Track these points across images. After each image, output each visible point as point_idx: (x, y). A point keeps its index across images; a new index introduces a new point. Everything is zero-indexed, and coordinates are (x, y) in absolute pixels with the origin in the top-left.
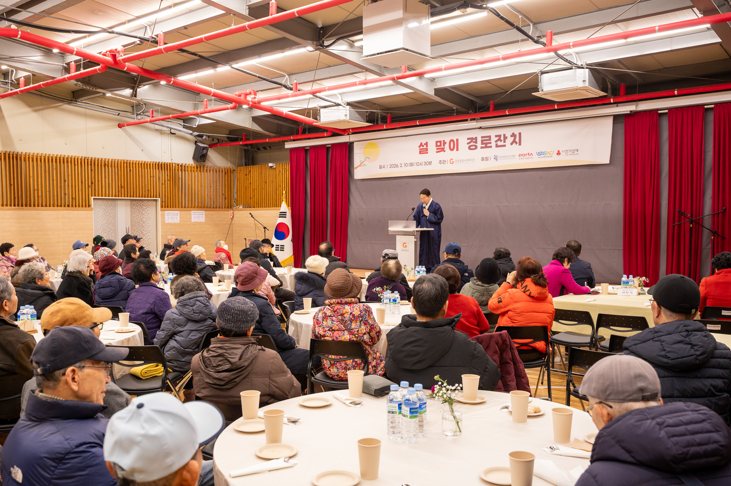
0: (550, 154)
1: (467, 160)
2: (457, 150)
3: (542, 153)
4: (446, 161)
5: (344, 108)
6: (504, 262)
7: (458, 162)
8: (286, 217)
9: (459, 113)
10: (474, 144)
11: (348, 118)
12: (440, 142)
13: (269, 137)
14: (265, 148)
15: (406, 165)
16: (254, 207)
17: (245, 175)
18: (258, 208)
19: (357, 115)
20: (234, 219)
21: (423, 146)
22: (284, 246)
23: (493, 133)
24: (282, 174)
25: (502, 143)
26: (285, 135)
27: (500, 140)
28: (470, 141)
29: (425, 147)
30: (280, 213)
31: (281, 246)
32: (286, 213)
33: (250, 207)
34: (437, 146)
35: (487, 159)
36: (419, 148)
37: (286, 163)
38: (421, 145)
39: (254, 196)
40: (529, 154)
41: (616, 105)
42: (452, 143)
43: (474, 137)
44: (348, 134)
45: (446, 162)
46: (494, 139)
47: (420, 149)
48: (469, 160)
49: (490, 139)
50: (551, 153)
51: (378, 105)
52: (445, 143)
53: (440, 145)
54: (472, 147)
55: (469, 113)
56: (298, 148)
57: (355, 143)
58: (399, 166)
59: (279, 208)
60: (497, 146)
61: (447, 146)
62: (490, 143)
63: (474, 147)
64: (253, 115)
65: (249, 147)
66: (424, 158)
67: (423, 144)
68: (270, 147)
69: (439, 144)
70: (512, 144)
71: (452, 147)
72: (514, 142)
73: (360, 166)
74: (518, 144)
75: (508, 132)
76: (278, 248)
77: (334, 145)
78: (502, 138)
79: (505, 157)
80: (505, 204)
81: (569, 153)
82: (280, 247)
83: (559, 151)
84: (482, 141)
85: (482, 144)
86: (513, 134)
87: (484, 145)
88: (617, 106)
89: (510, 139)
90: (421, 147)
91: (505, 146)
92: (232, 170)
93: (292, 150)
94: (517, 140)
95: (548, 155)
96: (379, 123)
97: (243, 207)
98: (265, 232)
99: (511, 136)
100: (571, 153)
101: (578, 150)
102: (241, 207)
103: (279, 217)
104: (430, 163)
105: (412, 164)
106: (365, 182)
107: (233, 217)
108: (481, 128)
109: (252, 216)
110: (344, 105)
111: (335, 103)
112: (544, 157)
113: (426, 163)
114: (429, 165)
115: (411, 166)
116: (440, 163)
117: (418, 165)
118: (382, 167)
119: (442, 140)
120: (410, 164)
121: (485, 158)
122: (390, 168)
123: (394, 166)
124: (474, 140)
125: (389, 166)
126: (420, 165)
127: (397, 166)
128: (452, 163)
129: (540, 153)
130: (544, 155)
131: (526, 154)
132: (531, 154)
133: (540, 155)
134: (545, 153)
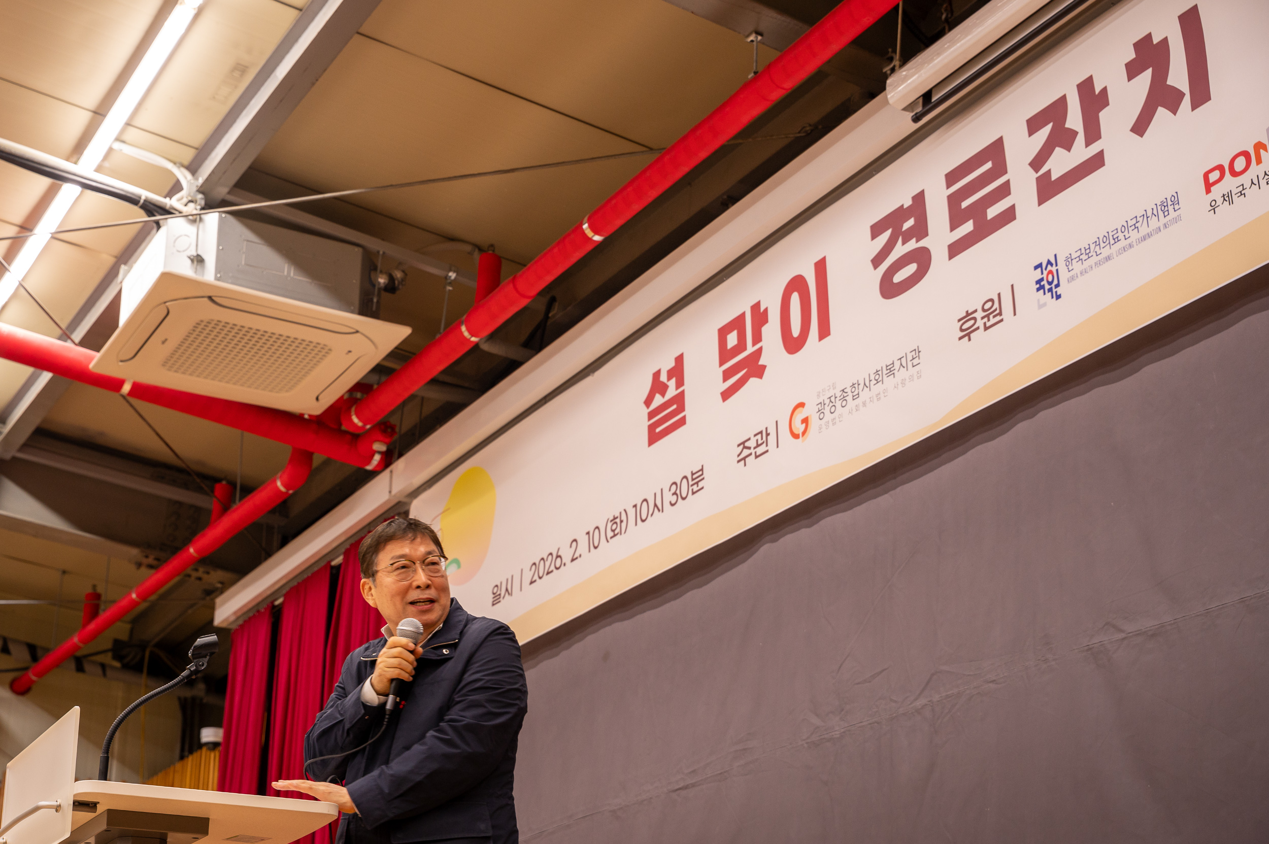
1: (878, 376)
2: (825, 331)
4: (772, 431)
5: (194, 225)
7: (833, 410)
10: (912, 245)
12: (739, 322)
15: (592, 539)
21: (664, 391)
23: (1011, 116)
25: (1080, 152)
27: (1060, 138)
28: (886, 236)
29: (671, 390)
34: (725, 355)
35: (993, 312)
36: (646, 412)
38: (658, 387)
42: (795, 298)
43: (908, 203)
45: (772, 439)
46: (1021, 152)
47: (650, 416)
48: (890, 370)
49: (1000, 168)
52: (760, 319)
53: (741, 346)
58: (568, 554)
60: (1048, 189)
61: (772, 333)
62: (1005, 191)
63: (912, 268)
66: (669, 458)
67: (663, 378)
69: (733, 340)
70: (1142, 125)
71: (796, 331)
72: (1156, 98)
74: (1186, 101)
75: (1108, 51)
77: (351, 549)
78: (1074, 120)
79: (1111, 239)
84: (954, 203)
85: (957, 220)
86: (1144, 44)
87: (968, 227)
89: (1127, 100)
90: (658, 402)
91: (1097, 161)
94: (1178, 74)
99: (1133, 70)
104: (697, 478)
105: (617, 525)
113: (678, 492)
114: (693, 493)
115: (615, 535)
116: (744, 459)
117: (644, 516)
118: (503, 592)
119: (746, 305)
120: (609, 526)
121: (979, 314)
122: (531, 583)
123: (547, 565)
124: (909, 223)
125: (527, 577)
126: (651, 511)
127: (558, 562)
128: (804, 433)
131: (1258, 147)
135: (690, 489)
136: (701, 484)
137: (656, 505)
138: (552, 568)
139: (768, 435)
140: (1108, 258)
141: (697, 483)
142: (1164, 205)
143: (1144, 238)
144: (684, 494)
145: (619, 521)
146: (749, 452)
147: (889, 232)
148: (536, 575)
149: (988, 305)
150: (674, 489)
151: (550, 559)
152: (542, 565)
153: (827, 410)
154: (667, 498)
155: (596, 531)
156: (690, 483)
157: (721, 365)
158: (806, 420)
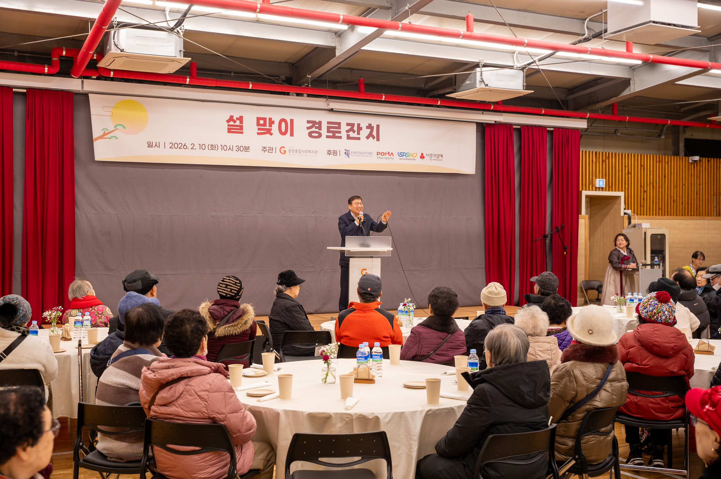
0: (413, 156)
1: (306, 151)
2: (292, 134)
3: (404, 154)
4: (274, 148)
7: (293, 152)
10: (317, 130)
12: (264, 119)
15: (202, 147)
21: (235, 122)
23: (344, 120)
25: (355, 135)
27: (352, 130)
28: (311, 125)
29: (238, 123)
34: (258, 124)
35: (335, 153)
36: (227, 124)
38: (231, 119)
40: (389, 153)
42: (283, 124)
43: (317, 121)
45: (274, 150)
46: (344, 128)
47: (229, 125)
48: (310, 152)
49: (339, 127)
50: (414, 155)
52: (272, 122)
53: (265, 124)
57: (97, 96)
58: (189, 146)
60: (349, 137)
61: (275, 127)
62: (340, 132)
63: (317, 135)
66: (235, 139)
67: (235, 118)
69: (261, 122)
70: (368, 137)
71: (283, 130)
72: (370, 135)
73: (101, 137)
74: (376, 139)
75: (364, 122)
78: (355, 128)
79: (360, 153)
81: (433, 158)
83: (422, 154)
84: (328, 128)
85: (328, 131)
86: (370, 125)
87: (331, 134)
88: (483, 114)
89: (365, 132)
90: (232, 123)
91: (359, 139)
94: (375, 133)
95: (411, 157)
99: (367, 127)
100: (435, 158)
101: (442, 155)
104: (247, 149)
105: (213, 147)
108: (332, 110)
112: (406, 159)
113: (239, 148)
115: (212, 149)
116: (264, 151)
117: (225, 149)
118: (154, 145)
119: (267, 117)
120: (210, 146)
121: (332, 152)
122: (170, 148)
123: (179, 146)
124: (317, 126)
125: (168, 146)
126: (228, 149)
127: (185, 147)
128: (284, 153)
129: (402, 154)
130: (406, 157)
131: (386, 153)
132: (392, 153)
133: (401, 155)
134: (407, 154)
135: (244, 150)
136: (248, 150)
137: (230, 148)
138: (182, 147)
139: (272, 149)
140: (359, 156)
141: (247, 150)
142: (370, 153)
143: (366, 156)
144: (242, 150)
145: (214, 146)
146: (266, 150)
147: (312, 124)
148: (173, 147)
149: (334, 151)
150: (237, 147)
151: (181, 145)
152: (176, 145)
153: (291, 152)
154: (235, 148)
155: (203, 145)
156: (244, 148)
157: (257, 126)
158: (285, 151)
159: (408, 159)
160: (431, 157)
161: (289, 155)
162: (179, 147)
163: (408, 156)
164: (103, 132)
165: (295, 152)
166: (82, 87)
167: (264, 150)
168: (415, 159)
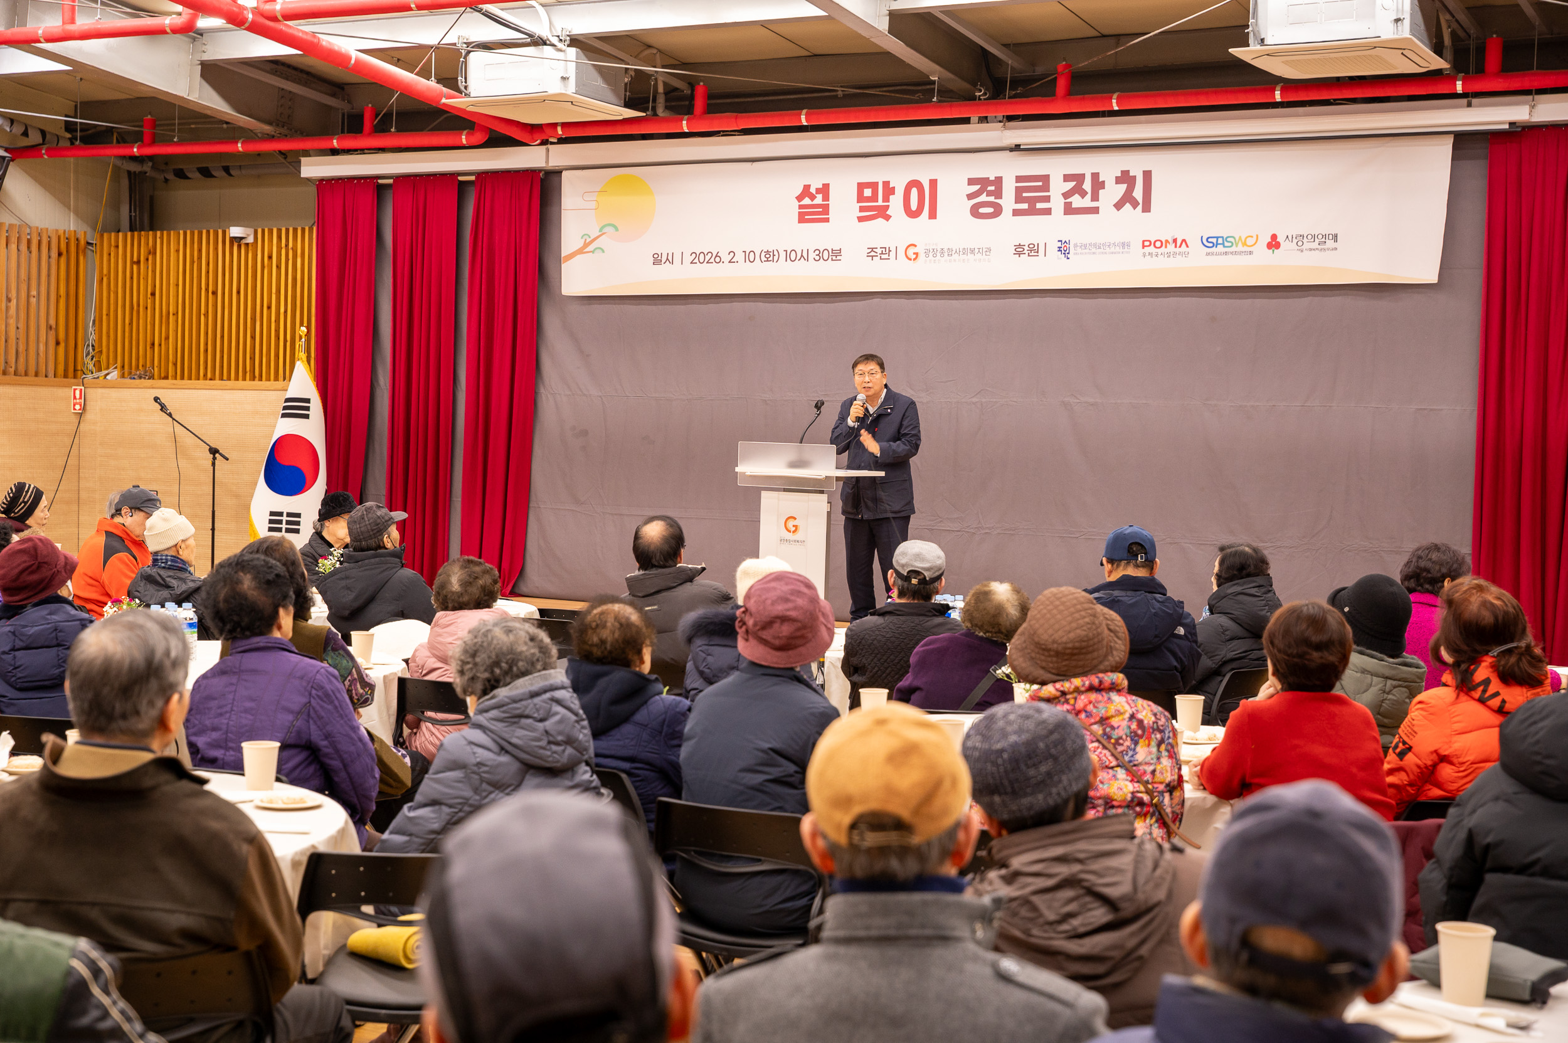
0: (1245, 244)
1: (965, 251)
2: (933, 215)
3: (1220, 241)
4: (893, 250)
5: (560, 55)
6: (1253, 591)
7: (935, 256)
8: (307, 417)
9: (948, 95)
10: (992, 199)
11: (571, 88)
12: (873, 186)
13: (248, 135)
14: (206, 173)
15: (749, 256)
16: (166, 378)
17: (133, 263)
18: (179, 382)
19: (599, 82)
20: (89, 416)
21: (813, 198)
22: (298, 515)
23: (1056, 168)
24: (279, 267)
25: (1087, 202)
26: (305, 133)
27: (1078, 190)
28: (977, 187)
29: (819, 200)
30: (287, 400)
31: (289, 515)
32: (308, 401)
33: (152, 377)
34: (861, 198)
35: (1034, 250)
36: (798, 204)
37: (295, 230)
38: (806, 192)
39: (167, 338)
40: (1175, 241)
41: (1464, 101)
42: (914, 192)
43: (992, 178)
44: (544, 143)
45: (893, 254)
46: (1058, 187)
47: (801, 207)
48: (972, 251)
49: (1047, 187)
50: (1250, 241)
51: (659, 50)
52: (889, 190)
53: (874, 198)
54: (982, 210)
55: (974, 98)
56: (351, 179)
57: (564, 173)
58: (726, 258)
59: (280, 384)
60: (1069, 210)
61: (896, 201)
62: (1047, 199)
63: (990, 210)
64: (206, 57)
65: (147, 167)
66: (814, 235)
67: (813, 190)
68: (226, 169)
69: (868, 192)
70: (1118, 206)
71: (914, 206)
72: (1127, 199)
73: (580, 251)
74: (1140, 207)
75: (1109, 166)
76: (280, 522)
77: (484, 177)
78: (1087, 186)
79: (1097, 246)
80: (1091, 400)
81: (1307, 245)
82: (285, 518)
83: (1274, 237)
84: (1019, 191)
85: (1019, 199)
86: (1125, 173)
87: (1025, 206)
88: (1469, 105)
89: (1113, 192)
90: (807, 201)
91: (1095, 210)
92: (82, 242)
93: (325, 186)
94: (1138, 193)
95: (1240, 248)
96: (661, 112)
97: (123, 376)
98: (213, 464)
99: (1118, 181)
100: (1315, 245)
101: (1336, 236)
102: (114, 375)
103: (284, 416)
104: (836, 254)
105: (769, 256)
106: (597, 307)
107: (84, 409)
108: (1017, 148)
109: (163, 408)
110: (560, 45)
111: (530, 36)
112: (1226, 253)
113: (821, 255)
114: (832, 260)
115: (768, 261)
116: (872, 256)
117: (793, 259)
118: (664, 260)
119: (880, 179)
120: (763, 254)
121: (1026, 248)
122: (691, 263)
123: (708, 258)
124: (992, 188)
125: (688, 258)
126: (798, 258)
127: (718, 259)
128: (914, 259)
129: (1214, 240)
130: (1224, 247)
131: (1167, 241)
132: (1184, 240)
133: (1211, 245)
134: (1229, 239)
135: (830, 257)
136: (838, 258)
137: (802, 256)
138: (712, 260)
139: (890, 251)
141: (836, 256)
142: (1123, 244)
143: (1112, 253)
144: (826, 258)
145: (771, 254)
146: (875, 254)
147: (979, 186)
148: (696, 260)
149: (1031, 246)
150: (817, 252)
151: (710, 255)
152: (702, 256)
153: (931, 254)
154: (812, 255)
155: (752, 253)
156: (831, 254)
157: (858, 202)
158: (916, 254)
159: (1232, 253)
160: (1300, 243)
161: (926, 261)
162: (706, 261)
163: (1230, 244)
164: (584, 240)
165: (938, 254)
166: (547, 161)
167: (873, 254)
168: (1251, 253)
